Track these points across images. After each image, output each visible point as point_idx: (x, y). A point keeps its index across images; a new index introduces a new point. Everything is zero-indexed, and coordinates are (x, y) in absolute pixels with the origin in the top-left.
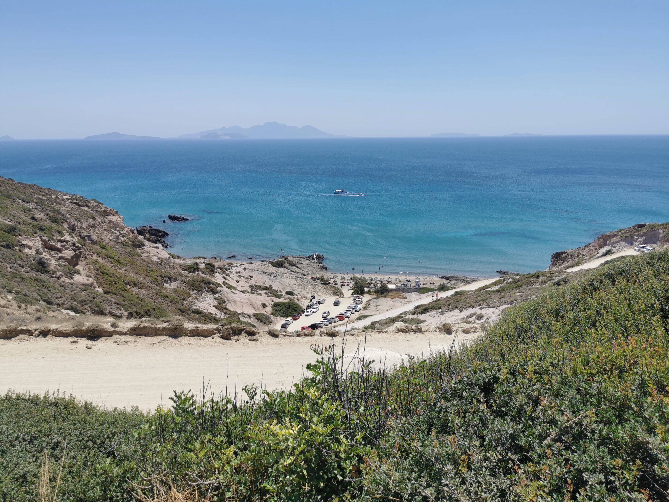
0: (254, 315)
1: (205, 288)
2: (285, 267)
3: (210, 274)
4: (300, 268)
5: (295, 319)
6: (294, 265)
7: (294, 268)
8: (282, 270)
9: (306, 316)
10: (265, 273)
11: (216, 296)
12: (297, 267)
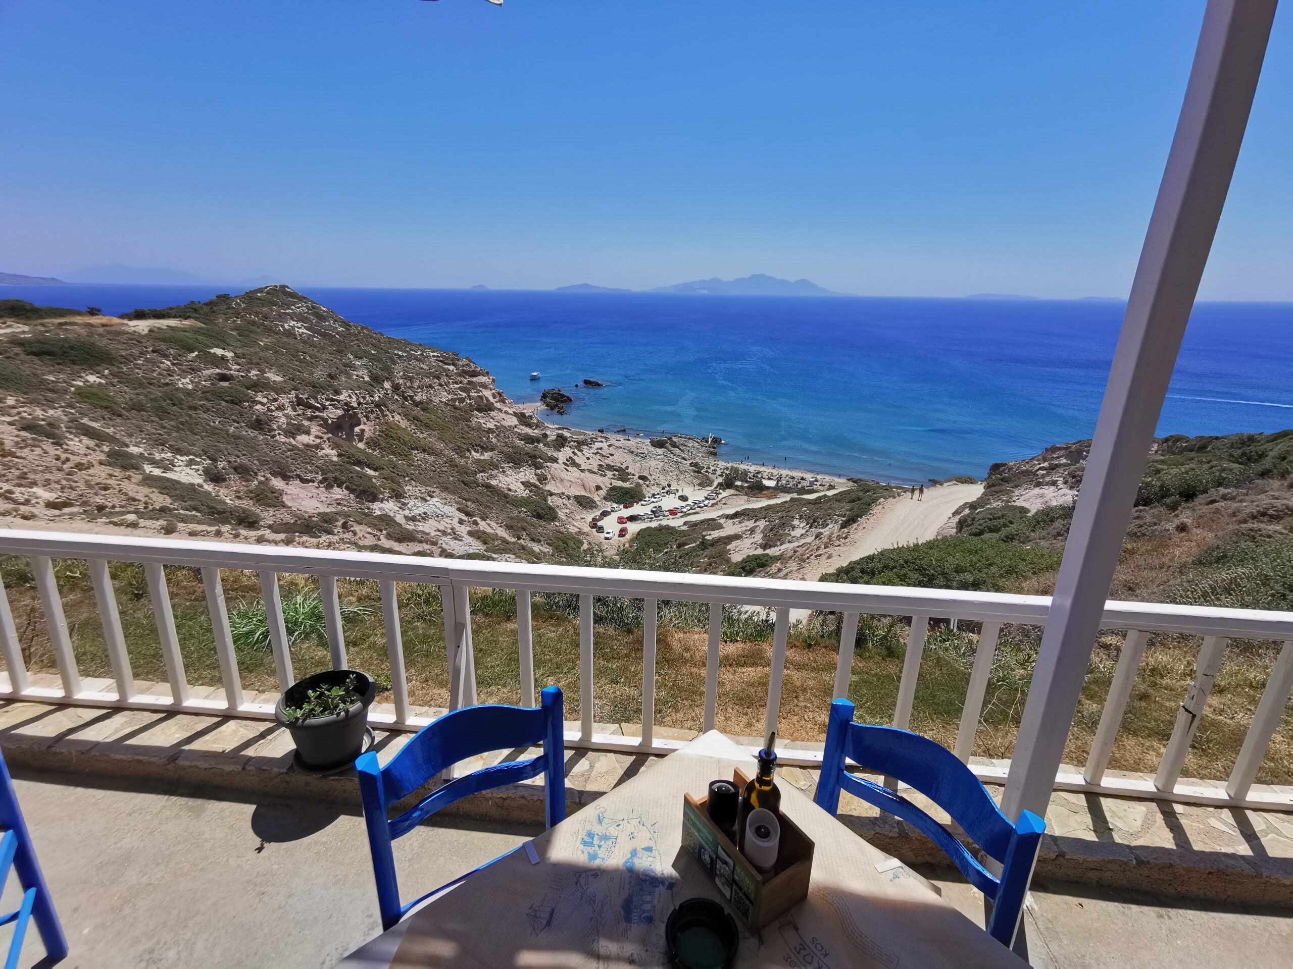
0: (575, 497)
1: (527, 462)
2: (666, 448)
3: (555, 447)
4: (683, 451)
5: (625, 507)
6: (678, 447)
7: (677, 451)
8: (660, 451)
9: (642, 505)
10: (632, 452)
11: (539, 471)
12: (680, 449)
